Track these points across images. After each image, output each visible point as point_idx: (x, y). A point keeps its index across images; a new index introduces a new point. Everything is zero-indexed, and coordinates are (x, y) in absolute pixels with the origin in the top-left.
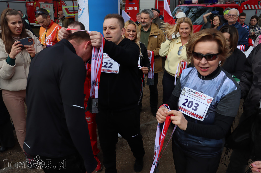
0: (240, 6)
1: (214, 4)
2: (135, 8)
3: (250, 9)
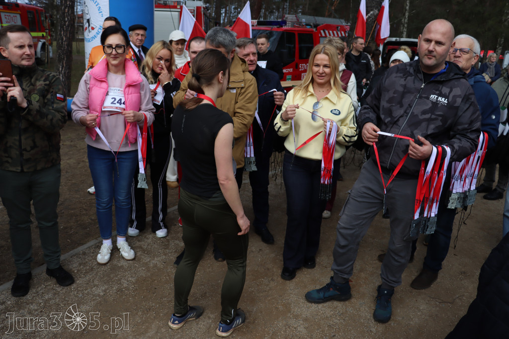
0: (315, 32)
1: (282, 26)
3: (324, 37)
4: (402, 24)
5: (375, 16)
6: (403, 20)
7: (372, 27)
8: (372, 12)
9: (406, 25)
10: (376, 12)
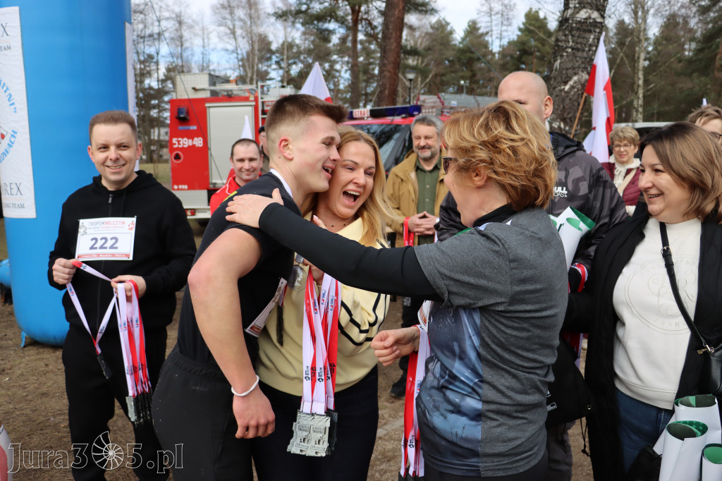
2: (198, 142)
4: (634, 108)
5: (583, 85)
6: (635, 103)
7: (579, 105)
8: (575, 78)
9: (641, 109)
10: (585, 76)
